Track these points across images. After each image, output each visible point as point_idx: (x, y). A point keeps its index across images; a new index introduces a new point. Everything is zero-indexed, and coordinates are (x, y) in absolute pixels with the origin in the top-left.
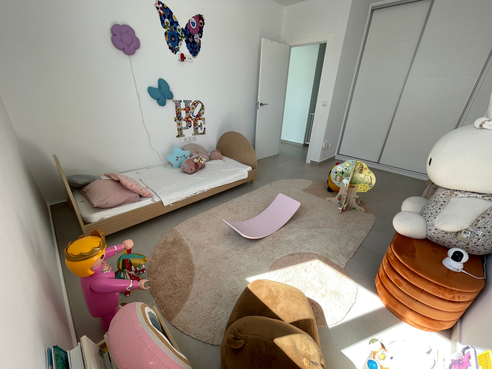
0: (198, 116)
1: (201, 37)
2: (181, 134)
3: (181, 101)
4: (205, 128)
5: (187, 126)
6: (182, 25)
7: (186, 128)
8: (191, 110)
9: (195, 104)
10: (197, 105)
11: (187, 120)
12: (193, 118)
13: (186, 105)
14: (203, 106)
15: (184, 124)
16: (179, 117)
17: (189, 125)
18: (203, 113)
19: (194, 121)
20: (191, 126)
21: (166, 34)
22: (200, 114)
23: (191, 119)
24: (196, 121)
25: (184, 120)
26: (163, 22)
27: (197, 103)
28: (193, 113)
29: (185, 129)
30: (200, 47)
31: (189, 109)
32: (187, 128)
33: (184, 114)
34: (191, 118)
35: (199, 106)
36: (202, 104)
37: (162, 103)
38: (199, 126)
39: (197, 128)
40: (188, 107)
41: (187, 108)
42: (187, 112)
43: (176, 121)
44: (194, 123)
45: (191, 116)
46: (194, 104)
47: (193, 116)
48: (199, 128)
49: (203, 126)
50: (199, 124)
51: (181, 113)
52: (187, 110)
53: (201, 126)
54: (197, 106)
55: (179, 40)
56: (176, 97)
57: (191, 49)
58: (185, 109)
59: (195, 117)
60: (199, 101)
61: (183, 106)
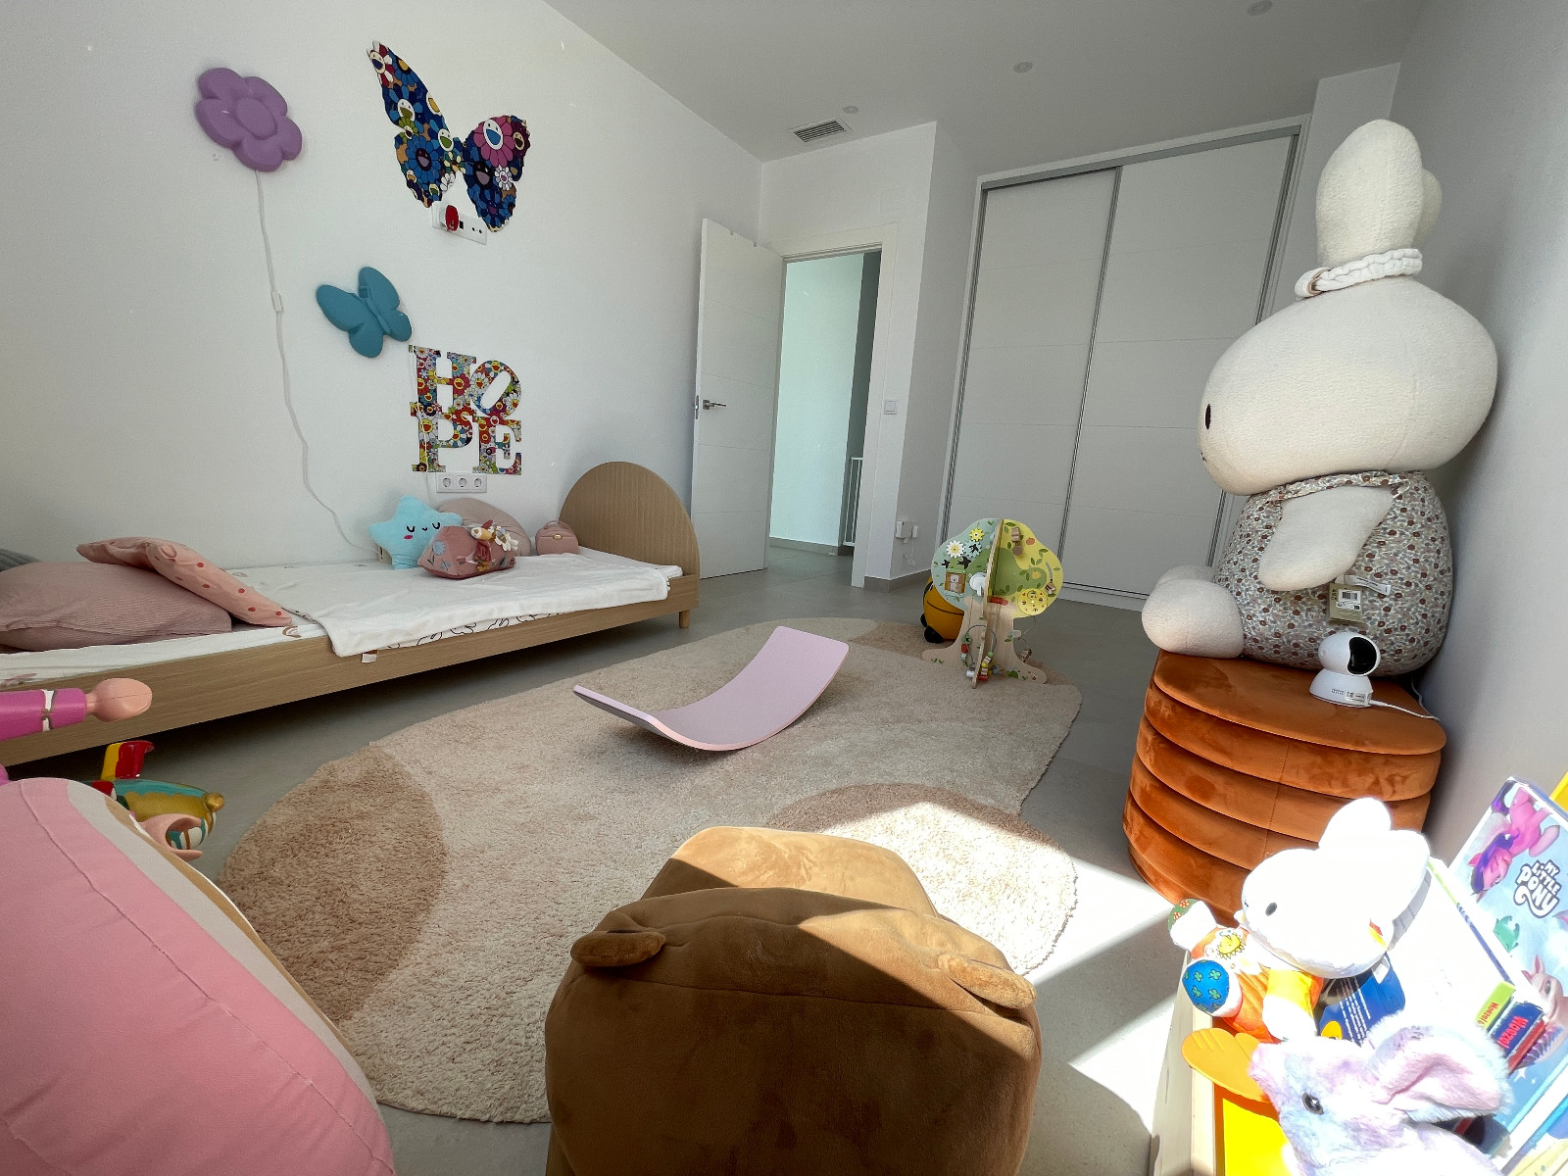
0: (495, 411)
1: (516, 178)
2: (432, 461)
3: (438, 353)
4: (519, 455)
5: (455, 436)
6: (458, 128)
7: (451, 443)
8: (473, 388)
9: (490, 370)
10: (496, 375)
11: (457, 417)
12: (480, 414)
13: (454, 368)
14: (515, 382)
15: (445, 430)
16: (426, 403)
17: (464, 436)
18: (515, 405)
19: (481, 426)
20: (468, 440)
21: (399, 140)
22: (505, 406)
23: (470, 418)
24: (490, 426)
25: (447, 417)
26: (390, 106)
27: (496, 368)
28: (479, 399)
29: (449, 446)
30: (512, 205)
31: (467, 384)
32: (455, 446)
33: (445, 397)
34: (472, 412)
35: (502, 381)
36: (512, 374)
37: (368, 348)
38: (500, 445)
39: (491, 451)
40: (463, 376)
41: (459, 380)
42: (457, 392)
43: (414, 413)
44: (481, 433)
45: (473, 406)
46: (483, 370)
47: (479, 407)
48: (499, 453)
49: (514, 448)
50: (500, 439)
51: (435, 391)
52: (459, 384)
53: (505, 445)
54: (493, 379)
55: (443, 170)
56: (422, 338)
57: (483, 206)
58: (450, 382)
59: (484, 411)
60: (501, 364)
61: (444, 368)
